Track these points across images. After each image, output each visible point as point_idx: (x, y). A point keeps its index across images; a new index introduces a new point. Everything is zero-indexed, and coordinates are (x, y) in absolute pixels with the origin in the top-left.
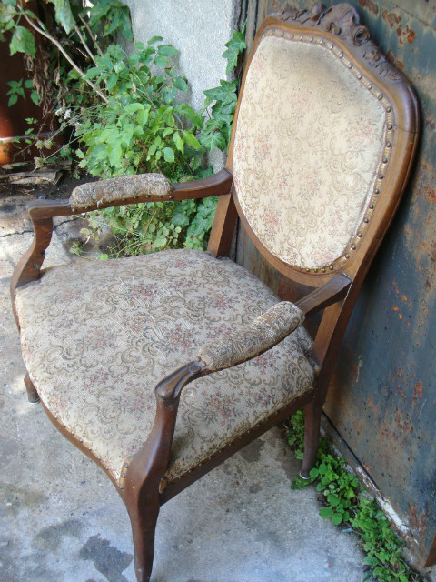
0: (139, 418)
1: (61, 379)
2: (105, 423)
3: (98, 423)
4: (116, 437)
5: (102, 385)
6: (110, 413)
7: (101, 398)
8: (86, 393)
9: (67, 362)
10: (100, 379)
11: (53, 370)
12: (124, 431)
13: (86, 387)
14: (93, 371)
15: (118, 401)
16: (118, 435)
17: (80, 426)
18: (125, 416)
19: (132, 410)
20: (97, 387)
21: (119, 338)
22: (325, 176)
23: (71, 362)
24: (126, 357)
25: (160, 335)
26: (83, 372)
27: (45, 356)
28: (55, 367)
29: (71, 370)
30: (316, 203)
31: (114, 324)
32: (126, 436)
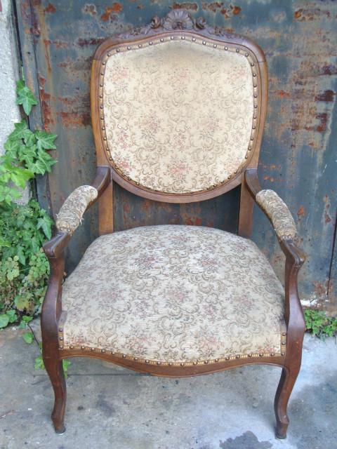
2: (248, 326)
3: (245, 330)
6: (243, 320)
9: (181, 320)
12: (261, 320)
17: (236, 342)
20: (218, 315)
22: (221, 114)
29: (190, 320)
30: (219, 135)
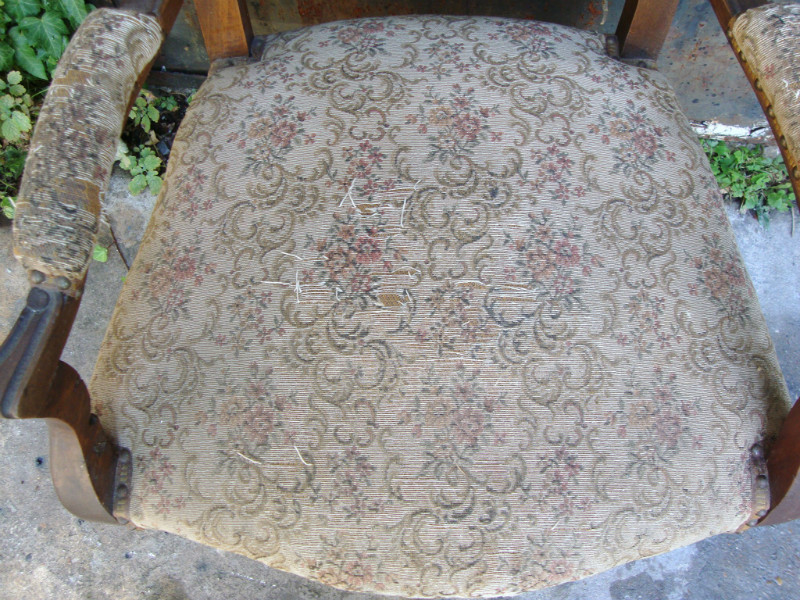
0: (698, 444)
1: (506, 549)
4: (706, 504)
5: (583, 477)
7: (611, 495)
8: (576, 517)
10: (565, 474)
11: (467, 557)
13: (565, 510)
14: (534, 477)
15: (636, 463)
16: (704, 499)
18: (678, 466)
19: (673, 447)
21: (480, 381)
23: (480, 511)
24: (543, 392)
25: (523, 292)
26: (523, 499)
27: (412, 555)
28: (463, 549)
31: (430, 370)
32: (716, 486)
